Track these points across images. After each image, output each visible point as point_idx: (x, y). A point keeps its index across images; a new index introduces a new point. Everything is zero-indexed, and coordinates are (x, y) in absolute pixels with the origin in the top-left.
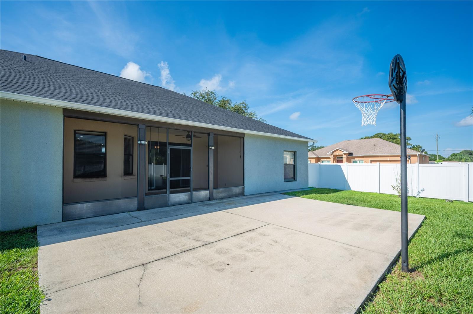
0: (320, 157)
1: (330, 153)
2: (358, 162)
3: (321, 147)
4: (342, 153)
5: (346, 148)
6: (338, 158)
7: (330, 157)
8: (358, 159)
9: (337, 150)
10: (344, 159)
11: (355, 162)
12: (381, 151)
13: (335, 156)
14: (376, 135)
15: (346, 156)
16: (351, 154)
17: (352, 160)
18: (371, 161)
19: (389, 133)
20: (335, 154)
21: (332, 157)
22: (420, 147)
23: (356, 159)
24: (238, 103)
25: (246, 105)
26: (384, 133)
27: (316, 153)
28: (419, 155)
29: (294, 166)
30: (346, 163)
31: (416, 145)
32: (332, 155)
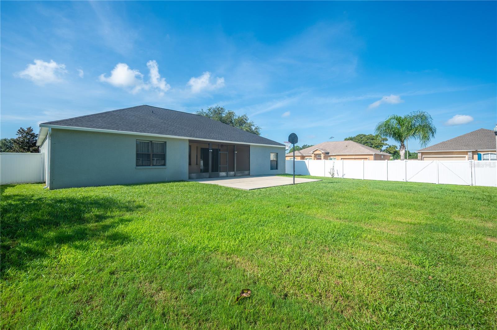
0: (304, 155)
1: (312, 152)
2: (333, 159)
3: (312, 146)
4: (320, 153)
5: (324, 149)
6: (318, 156)
7: (312, 155)
8: (333, 157)
9: (317, 150)
10: (322, 157)
11: (331, 159)
12: (349, 151)
13: (316, 155)
14: (358, 135)
15: (324, 155)
16: (328, 153)
17: (329, 158)
18: (342, 159)
19: (369, 134)
20: (315, 153)
21: (313, 155)
22: (396, 147)
23: (331, 157)
24: (241, 116)
25: (246, 117)
26: (365, 134)
27: (302, 152)
28: (374, 154)
29: (277, 161)
30: (324, 160)
31: (392, 145)
32: (313, 154)
